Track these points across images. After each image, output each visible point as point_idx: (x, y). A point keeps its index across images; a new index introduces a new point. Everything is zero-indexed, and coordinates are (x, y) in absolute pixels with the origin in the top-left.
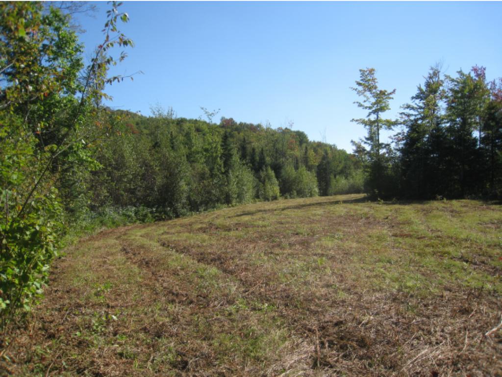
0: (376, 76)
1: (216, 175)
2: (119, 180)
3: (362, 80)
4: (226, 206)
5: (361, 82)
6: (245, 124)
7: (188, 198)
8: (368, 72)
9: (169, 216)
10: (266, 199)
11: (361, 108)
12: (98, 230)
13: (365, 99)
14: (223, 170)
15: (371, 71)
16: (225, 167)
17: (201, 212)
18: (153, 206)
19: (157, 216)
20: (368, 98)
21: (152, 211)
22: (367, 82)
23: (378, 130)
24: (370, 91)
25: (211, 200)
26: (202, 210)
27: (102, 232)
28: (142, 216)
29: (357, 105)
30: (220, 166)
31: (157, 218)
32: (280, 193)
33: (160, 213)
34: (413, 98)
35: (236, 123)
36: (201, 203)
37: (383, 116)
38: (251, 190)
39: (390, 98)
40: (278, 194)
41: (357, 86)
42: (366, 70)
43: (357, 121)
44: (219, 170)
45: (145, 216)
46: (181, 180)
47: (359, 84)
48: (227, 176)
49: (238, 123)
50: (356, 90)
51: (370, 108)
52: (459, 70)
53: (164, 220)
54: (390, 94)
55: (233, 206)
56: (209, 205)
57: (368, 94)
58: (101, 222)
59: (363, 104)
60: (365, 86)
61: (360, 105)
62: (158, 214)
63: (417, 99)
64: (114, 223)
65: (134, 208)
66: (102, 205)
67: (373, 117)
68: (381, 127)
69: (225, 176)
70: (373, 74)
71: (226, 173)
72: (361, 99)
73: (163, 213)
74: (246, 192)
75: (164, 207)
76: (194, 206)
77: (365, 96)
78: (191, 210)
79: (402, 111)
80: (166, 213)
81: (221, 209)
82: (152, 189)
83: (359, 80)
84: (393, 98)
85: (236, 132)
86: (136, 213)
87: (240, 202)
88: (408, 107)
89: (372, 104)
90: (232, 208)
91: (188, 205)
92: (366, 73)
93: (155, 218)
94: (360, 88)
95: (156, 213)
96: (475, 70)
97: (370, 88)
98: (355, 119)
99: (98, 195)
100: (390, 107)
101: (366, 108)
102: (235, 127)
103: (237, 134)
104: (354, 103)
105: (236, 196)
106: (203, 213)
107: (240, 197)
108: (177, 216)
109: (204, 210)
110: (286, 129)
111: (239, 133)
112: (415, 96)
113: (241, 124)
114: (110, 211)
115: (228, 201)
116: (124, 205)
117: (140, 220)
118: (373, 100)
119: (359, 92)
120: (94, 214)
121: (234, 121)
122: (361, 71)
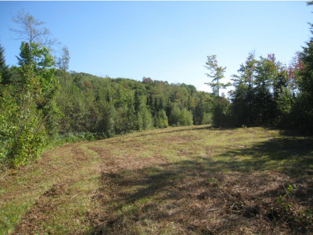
0: (217, 59)
1: (130, 114)
2: (76, 118)
3: (208, 62)
4: (136, 131)
5: (208, 63)
6: (158, 81)
7: (115, 127)
8: (212, 57)
9: (104, 137)
10: (160, 127)
11: (209, 77)
12: (65, 144)
13: (212, 72)
14: (134, 112)
15: (214, 57)
16: (135, 110)
17: (121, 135)
18: (95, 132)
19: (97, 137)
20: (213, 71)
21: (95, 134)
22: (211, 63)
23: (218, 89)
24: (213, 67)
25: (127, 128)
26: (123, 133)
27: (67, 145)
28: (89, 137)
29: (206, 75)
30: (133, 110)
31: (97, 138)
32: (168, 124)
33: (99, 135)
34: (238, 71)
35: (152, 80)
36: (122, 130)
37: (221, 81)
38: (151, 123)
39: (224, 71)
40: (167, 125)
41: (206, 65)
42: (211, 56)
43: (207, 84)
44: (132, 112)
45: (90, 137)
46: (110, 117)
47: (207, 64)
48: (137, 115)
49: (154, 80)
50: (206, 67)
51: (214, 77)
52: (260, 56)
53: (101, 139)
54: (224, 69)
55: (140, 132)
56: (126, 131)
57: (212, 69)
58: (67, 140)
59: (210, 74)
60: (211, 65)
61: (208, 75)
62: (98, 136)
63: (241, 71)
64: (73, 141)
65: (84, 133)
66: (67, 132)
67: (215, 82)
68: (220, 87)
69: (135, 115)
70: (215, 58)
71: (136, 113)
72: (209, 72)
73: (100, 136)
74: (148, 124)
75: (101, 132)
76: (118, 132)
77: (211, 70)
78: (116, 134)
79: (232, 78)
80: (102, 135)
81: (133, 133)
82: (95, 123)
83: (207, 61)
84: (225, 72)
85: (152, 86)
86: (86, 135)
87: (144, 129)
88: (235, 76)
89: (215, 75)
90: (139, 133)
91: (115, 131)
92: (211, 58)
93: (96, 138)
94: (208, 66)
95: (97, 135)
96: (269, 56)
97: (213, 66)
98: (207, 83)
99: (65, 127)
100: (224, 76)
101: (211, 77)
102: (151, 83)
103: (153, 87)
104: (205, 74)
105: (142, 126)
106: (123, 135)
107: (144, 126)
108: (108, 137)
109: (124, 134)
110: (183, 84)
111: (154, 87)
112: (239, 69)
113: (155, 81)
114: (71, 135)
115: (137, 128)
116: (79, 131)
117: (88, 139)
118: (215, 72)
119: (208, 68)
120: (63, 136)
121: (151, 80)
122: (208, 57)
